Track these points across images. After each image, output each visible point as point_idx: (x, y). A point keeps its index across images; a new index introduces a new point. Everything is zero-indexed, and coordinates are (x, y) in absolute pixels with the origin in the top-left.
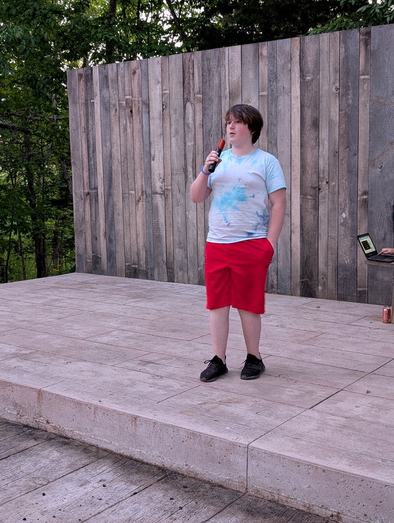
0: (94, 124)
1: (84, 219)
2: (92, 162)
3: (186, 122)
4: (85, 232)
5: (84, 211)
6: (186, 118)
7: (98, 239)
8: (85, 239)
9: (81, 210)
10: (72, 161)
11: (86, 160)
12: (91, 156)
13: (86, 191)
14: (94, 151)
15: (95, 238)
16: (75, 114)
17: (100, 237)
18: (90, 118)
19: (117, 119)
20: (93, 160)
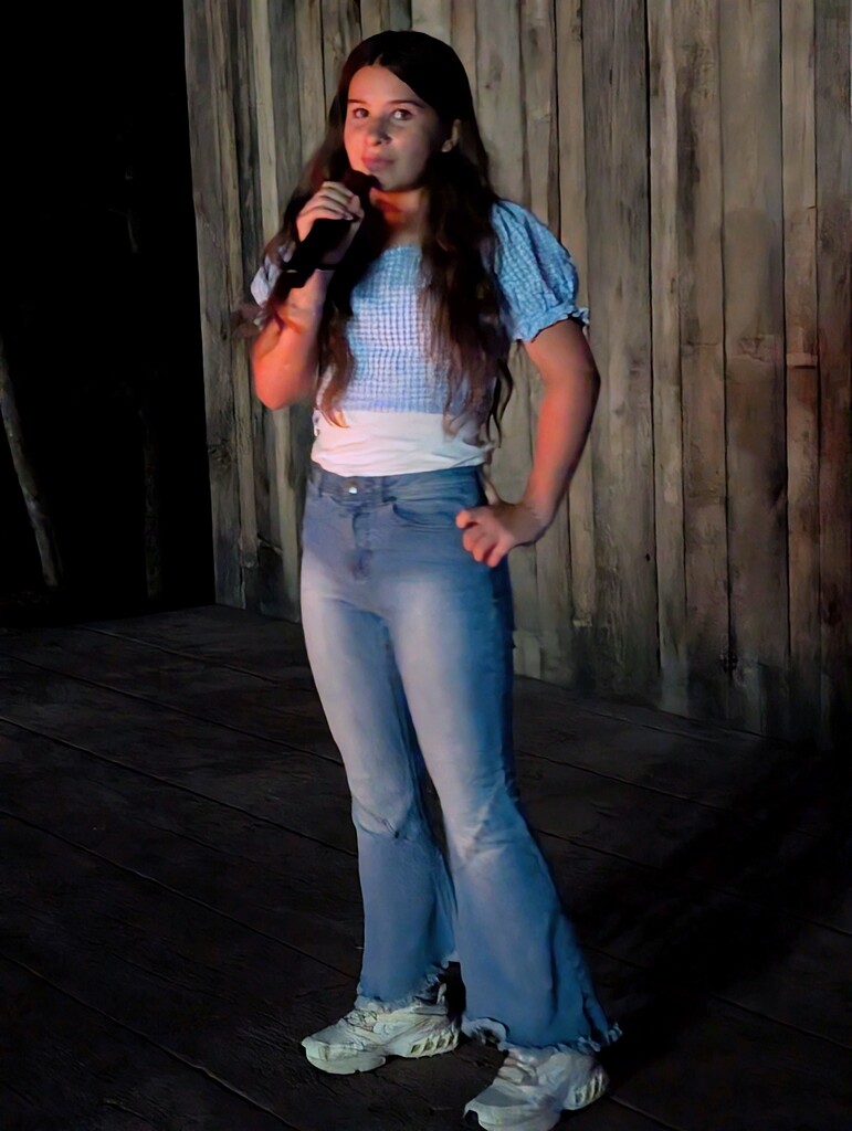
0: (250, 57)
1: (232, 409)
2: (249, 202)
3: (526, 29)
4: (236, 460)
5: (231, 381)
6: (526, 10)
7: (272, 486)
8: (237, 488)
9: (224, 378)
10: (196, 196)
11: (232, 194)
12: (247, 175)
13: (235, 307)
14: (254, 160)
15: (265, 482)
16: (201, 23)
17: (275, 481)
18: (240, 33)
19: (316, 32)
20: (251, 194)
